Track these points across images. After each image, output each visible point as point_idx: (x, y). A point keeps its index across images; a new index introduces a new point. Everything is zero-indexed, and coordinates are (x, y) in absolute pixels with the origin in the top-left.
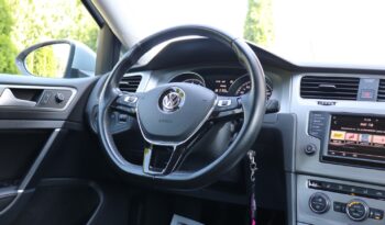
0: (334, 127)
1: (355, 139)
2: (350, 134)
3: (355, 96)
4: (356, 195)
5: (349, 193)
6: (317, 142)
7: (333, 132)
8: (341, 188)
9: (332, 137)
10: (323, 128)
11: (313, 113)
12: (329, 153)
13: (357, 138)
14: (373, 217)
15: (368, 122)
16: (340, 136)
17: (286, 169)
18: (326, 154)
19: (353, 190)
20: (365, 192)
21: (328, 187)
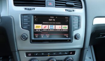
0: (35, 23)
1: (47, 28)
2: (44, 26)
3: (45, 4)
4: (50, 56)
6: (27, 32)
7: (35, 25)
8: (43, 54)
9: (35, 28)
10: (30, 23)
11: (23, 15)
12: (35, 37)
15: (52, 19)
17: (12, 50)
18: (33, 38)
19: (49, 54)
20: (54, 54)
21: (36, 54)
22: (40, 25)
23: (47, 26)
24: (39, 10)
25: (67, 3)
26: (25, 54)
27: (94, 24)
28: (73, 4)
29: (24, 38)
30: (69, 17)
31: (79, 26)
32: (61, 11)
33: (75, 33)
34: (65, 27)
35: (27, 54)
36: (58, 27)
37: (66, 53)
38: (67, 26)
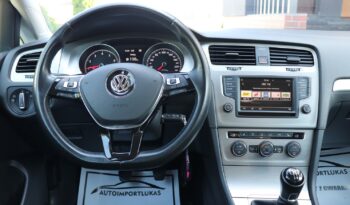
0: (243, 88)
1: (259, 96)
2: (254, 93)
3: (255, 62)
4: (264, 138)
5: (259, 138)
6: (232, 101)
7: (243, 92)
8: (253, 134)
9: (242, 96)
10: (235, 89)
11: (225, 78)
12: (242, 109)
13: (260, 95)
14: (276, 152)
15: (266, 82)
16: (248, 94)
17: (211, 126)
18: (239, 110)
19: (262, 135)
20: (270, 135)
21: (244, 135)
22: (250, 92)
23: (259, 93)
24: (247, 70)
25: (289, 59)
26: (227, 133)
27: (335, 89)
28: (299, 59)
29: (226, 110)
30: (291, 79)
31: (308, 93)
32: (280, 71)
33: (301, 103)
34: (286, 95)
35: (230, 134)
36: (275, 95)
37: (288, 136)
38: (289, 93)
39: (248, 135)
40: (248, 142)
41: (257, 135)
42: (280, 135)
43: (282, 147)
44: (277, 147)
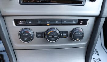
5: (46, 25)
8: (39, 22)
14: (62, 37)
19: (48, 22)
20: (57, 22)
21: (30, 22)
26: (14, 21)
35: (17, 22)
37: (74, 22)
39: (35, 22)
40: (35, 29)
41: (43, 22)
42: (66, 22)
43: (67, 33)
44: (63, 33)
